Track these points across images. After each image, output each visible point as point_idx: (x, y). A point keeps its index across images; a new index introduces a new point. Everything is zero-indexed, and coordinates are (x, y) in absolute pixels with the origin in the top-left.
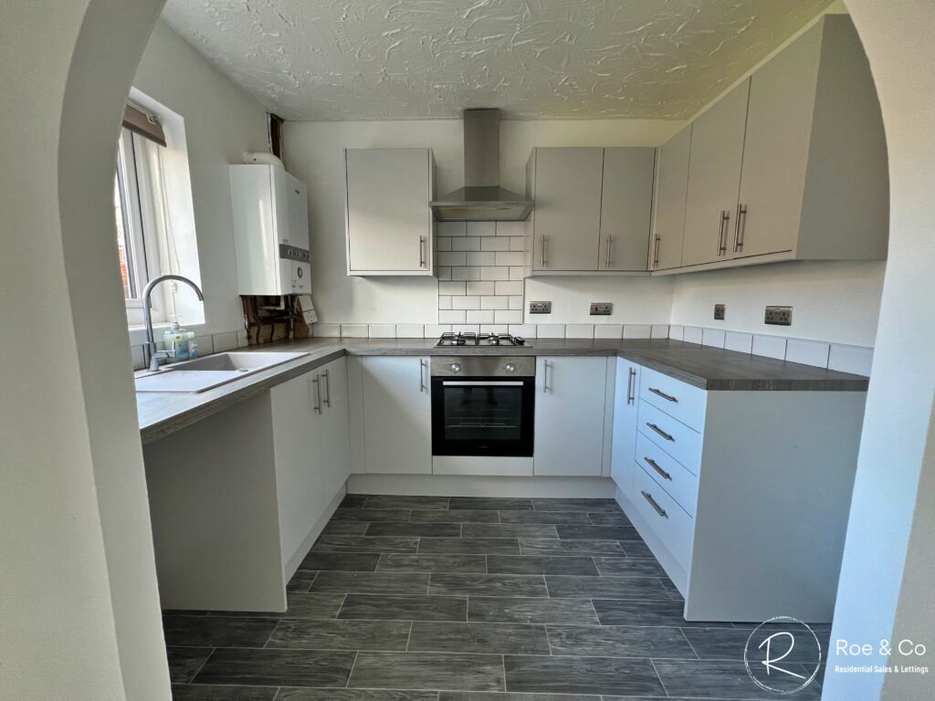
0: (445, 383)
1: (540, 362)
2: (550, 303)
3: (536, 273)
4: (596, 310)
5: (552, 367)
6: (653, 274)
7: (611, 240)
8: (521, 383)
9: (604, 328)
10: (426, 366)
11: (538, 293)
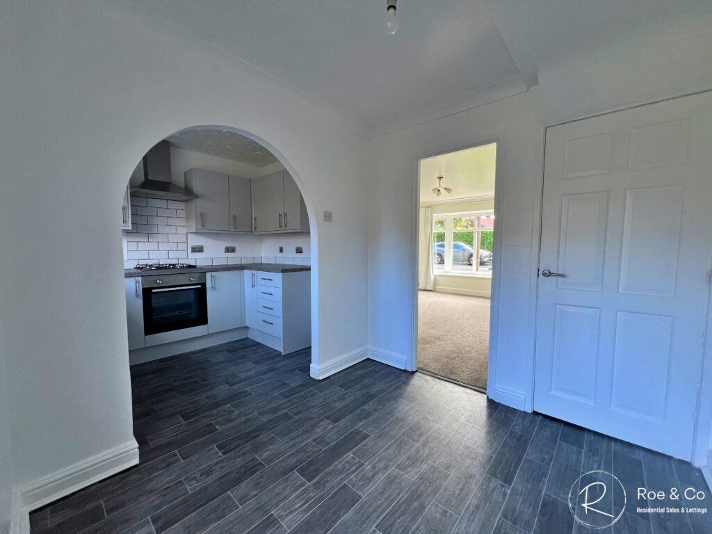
0: (154, 291)
1: (208, 275)
2: (203, 247)
3: (198, 231)
4: (228, 250)
5: (214, 277)
6: (255, 234)
7: (235, 217)
8: (199, 286)
9: (232, 259)
10: (138, 282)
11: (195, 241)
